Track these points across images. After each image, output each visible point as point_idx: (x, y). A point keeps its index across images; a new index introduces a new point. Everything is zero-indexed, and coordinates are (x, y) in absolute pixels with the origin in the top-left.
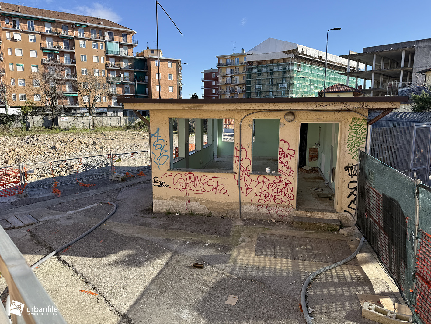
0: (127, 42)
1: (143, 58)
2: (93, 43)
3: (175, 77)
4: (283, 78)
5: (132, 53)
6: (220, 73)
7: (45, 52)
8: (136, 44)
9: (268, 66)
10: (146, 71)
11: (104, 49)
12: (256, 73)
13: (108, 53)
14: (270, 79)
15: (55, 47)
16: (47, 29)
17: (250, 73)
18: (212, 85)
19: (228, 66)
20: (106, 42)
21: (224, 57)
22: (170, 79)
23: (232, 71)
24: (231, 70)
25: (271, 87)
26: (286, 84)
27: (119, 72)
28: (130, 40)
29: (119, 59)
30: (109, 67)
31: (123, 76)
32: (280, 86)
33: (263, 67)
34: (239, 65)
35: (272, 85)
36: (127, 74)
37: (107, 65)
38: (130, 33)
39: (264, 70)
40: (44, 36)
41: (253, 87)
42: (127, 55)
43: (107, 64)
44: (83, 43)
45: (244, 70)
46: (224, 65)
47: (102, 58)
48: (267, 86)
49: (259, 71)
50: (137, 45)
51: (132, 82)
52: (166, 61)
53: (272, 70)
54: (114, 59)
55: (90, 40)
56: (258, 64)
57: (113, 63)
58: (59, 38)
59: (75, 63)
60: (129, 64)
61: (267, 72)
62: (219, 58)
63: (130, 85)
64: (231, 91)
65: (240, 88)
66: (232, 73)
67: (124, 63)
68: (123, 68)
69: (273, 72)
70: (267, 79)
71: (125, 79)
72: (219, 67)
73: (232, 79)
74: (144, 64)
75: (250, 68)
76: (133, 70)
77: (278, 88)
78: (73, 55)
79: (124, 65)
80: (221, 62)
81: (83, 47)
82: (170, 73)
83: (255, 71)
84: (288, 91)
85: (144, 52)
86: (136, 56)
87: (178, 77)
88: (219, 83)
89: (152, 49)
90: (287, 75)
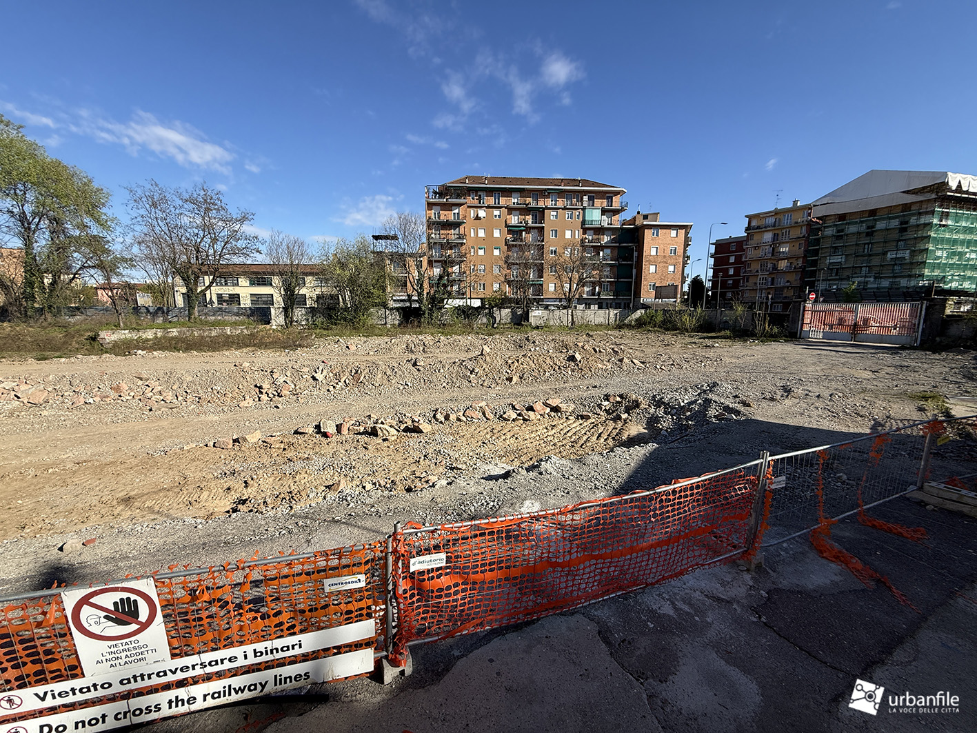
0: (612, 206)
1: (633, 226)
2: (566, 212)
3: (680, 251)
4: (901, 240)
5: (617, 221)
6: (751, 242)
7: (511, 229)
8: (625, 208)
9: (862, 222)
10: (636, 244)
11: (581, 219)
12: (833, 236)
13: (585, 225)
14: (865, 244)
15: (521, 223)
16: (514, 200)
17: (819, 237)
18: (729, 261)
19: (769, 229)
20: (584, 209)
21: (761, 216)
22: (673, 255)
23: (776, 237)
24: (774, 234)
25: (866, 258)
26: (908, 251)
27: (598, 249)
28: (617, 203)
29: (600, 231)
30: (585, 242)
31: (603, 255)
32: (889, 256)
33: (849, 224)
34: (793, 225)
35: (870, 255)
36: (608, 251)
37: (582, 241)
38: (617, 193)
39: (852, 229)
40: (510, 210)
41: (823, 260)
42: (611, 224)
43: (583, 239)
44: (555, 213)
45: (802, 233)
46: (758, 227)
47: (577, 232)
48: (857, 256)
49: (838, 231)
51: (614, 262)
52: (669, 228)
53: (871, 227)
54: (593, 231)
55: (565, 209)
56: (837, 220)
57: (591, 237)
58: (526, 210)
59: (543, 241)
60: (612, 237)
61: (859, 233)
62: (750, 218)
63: (611, 266)
64: (771, 268)
65: (791, 263)
66: (776, 240)
67: (605, 236)
68: (604, 243)
69: (873, 231)
70: (860, 244)
71: (605, 258)
72: (748, 232)
73: (773, 249)
74: (634, 236)
75: (817, 229)
76: (618, 244)
77: (885, 260)
78: (541, 231)
79: (605, 239)
80: (754, 223)
81: (554, 219)
82: (673, 245)
83: (828, 232)
84: (912, 263)
85: (634, 218)
86: (623, 224)
87: (685, 251)
88: (746, 258)
89: (646, 213)
90: (911, 234)
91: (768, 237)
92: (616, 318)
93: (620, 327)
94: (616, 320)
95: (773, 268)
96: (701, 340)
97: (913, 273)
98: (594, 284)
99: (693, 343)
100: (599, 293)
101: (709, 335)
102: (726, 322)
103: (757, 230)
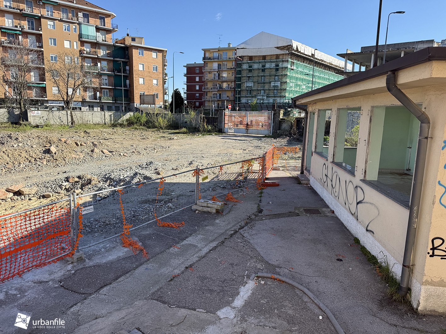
0: (105, 26)
1: (123, 45)
2: (63, 24)
3: (160, 69)
4: (276, 76)
5: (110, 39)
6: (206, 68)
7: (4, 31)
8: (115, 29)
9: (260, 62)
10: (127, 60)
11: (78, 33)
12: (247, 69)
13: (82, 38)
14: (262, 76)
15: (16, 27)
16: (6, 3)
17: (241, 69)
18: (195, 80)
19: (215, 60)
20: (79, 24)
21: (211, 51)
22: (155, 71)
23: (220, 67)
24: (219, 64)
25: (262, 84)
26: (279, 82)
27: (95, 60)
28: (109, 24)
29: (95, 45)
30: (84, 53)
31: (101, 66)
32: (272, 84)
33: (254, 63)
34: (228, 60)
35: (264, 83)
36: (105, 64)
37: (81, 52)
38: (109, 16)
39: (256, 66)
40: (2, 12)
41: (243, 84)
42: (105, 41)
43: (81, 50)
44: (52, 23)
45: (232, 66)
46: (210, 59)
47: (75, 43)
48: (258, 83)
49: (250, 67)
50: (117, 30)
51: (111, 73)
52: (150, 50)
53: (264, 66)
54: (89, 45)
55: (61, 20)
56: (249, 60)
57: (89, 49)
58: (21, 16)
59: (42, 47)
60: (108, 52)
61: (259, 69)
62: (205, 51)
63: (108, 76)
64: (219, 87)
65: (229, 85)
66: (220, 68)
67: (101, 50)
68: (101, 56)
69: (265, 69)
70: (259, 76)
71: (102, 69)
72: (204, 61)
73: (219, 74)
74: (125, 53)
75: (240, 64)
76: (112, 59)
77: (270, 86)
78: (39, 38)
79: (101, 53)
80: (207, 55)
81: (52, 28)
82: (155, 64)
83: (245, 66)
84: (281, 89)
85: (124, 39)
86: (116, 42)
87: (163, 69)
88: (204, 79)
89: (133, 36)
90: (280, 73)
91: (215, 65)
92: (111, 118)
93: (114, 126)
94: (111, 120)
95: (220, 87)
96: (168, 135)
97: (282, 95)
98: (95, 90)
99: (163, 137)
100: (100, 98)
101: (175, 131)
102: (186, 122)
103: (209, 60)
